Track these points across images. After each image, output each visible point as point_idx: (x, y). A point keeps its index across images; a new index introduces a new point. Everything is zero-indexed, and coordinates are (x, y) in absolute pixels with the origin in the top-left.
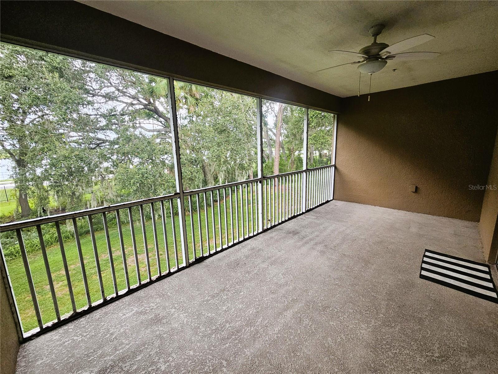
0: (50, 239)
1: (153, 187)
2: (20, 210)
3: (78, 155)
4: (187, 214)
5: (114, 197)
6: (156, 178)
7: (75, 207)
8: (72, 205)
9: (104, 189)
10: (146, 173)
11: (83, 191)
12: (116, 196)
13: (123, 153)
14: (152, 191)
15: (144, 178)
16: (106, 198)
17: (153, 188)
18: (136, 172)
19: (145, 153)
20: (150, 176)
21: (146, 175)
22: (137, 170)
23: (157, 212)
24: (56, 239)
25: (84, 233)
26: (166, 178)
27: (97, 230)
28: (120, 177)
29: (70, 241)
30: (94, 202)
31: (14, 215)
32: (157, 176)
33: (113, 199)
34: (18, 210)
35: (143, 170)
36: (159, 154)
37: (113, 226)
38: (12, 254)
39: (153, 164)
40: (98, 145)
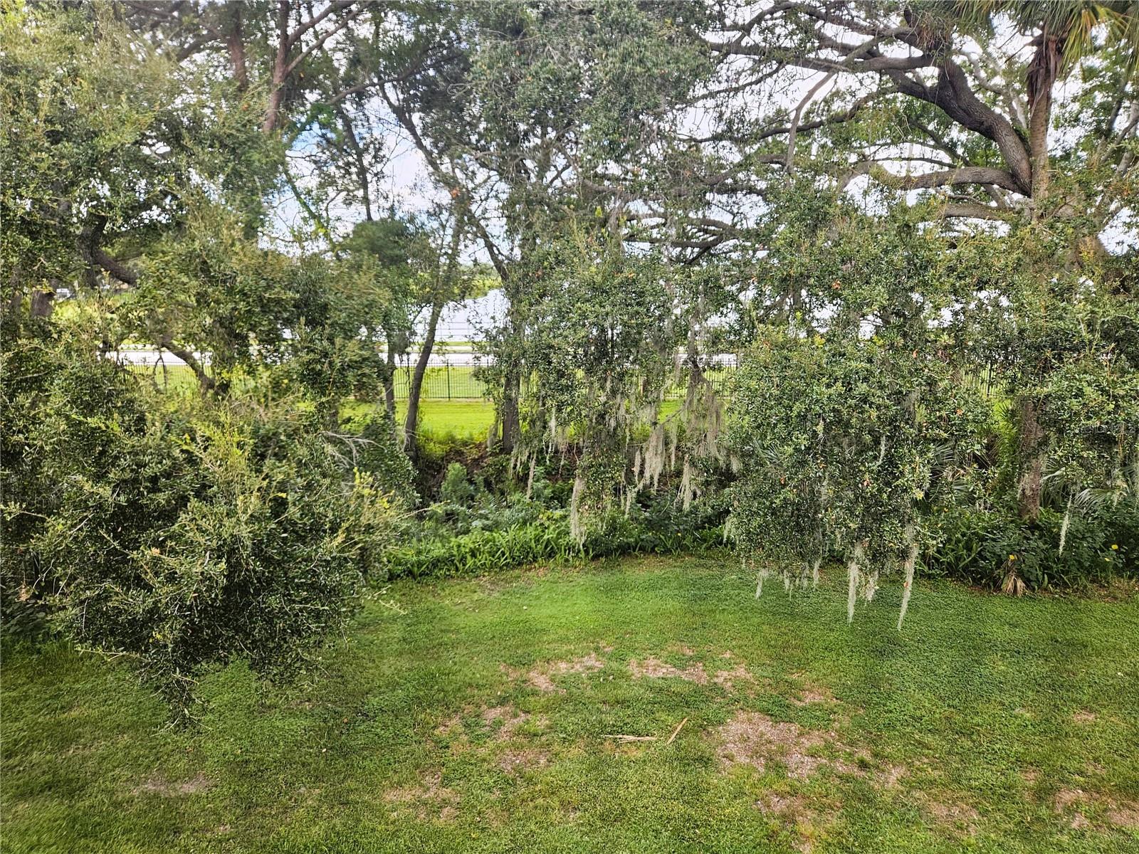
0: (533, 545)
1: (883, 448)
2: (501, 433)
3: (634, 281)
4: (1010, 586)
5: (719, 451)
6: (906, 404)
7: (600, 465)
8: (594, 457)
9: (692, 416)
10: (865, 379)
11: (627, 416)
12: (728, 450)
13: (784, 280)
14: (875, 466)
15: (851, 402)
16: (694, 453)
17: (883, 453)
18: (823, 368)
19: (877, 282)
20: (878, 392)
21: (863, 387)
22: (825, 360)
23: (878, 564)
24: (546, 547)
25: (616, 550)
26: (960, 413)
27: (653, 549)
28: (753, 384)
29: (577, 563)
30: (654, 460)
31: (488, 443)
32: (915, 396)
33: (716, 459)
34: (496, 429)
35: (853, 364)
36: (947, 287)
37: (702, 550)
38: (453, 561)
39: (905, 335)
40: (706, 248)
